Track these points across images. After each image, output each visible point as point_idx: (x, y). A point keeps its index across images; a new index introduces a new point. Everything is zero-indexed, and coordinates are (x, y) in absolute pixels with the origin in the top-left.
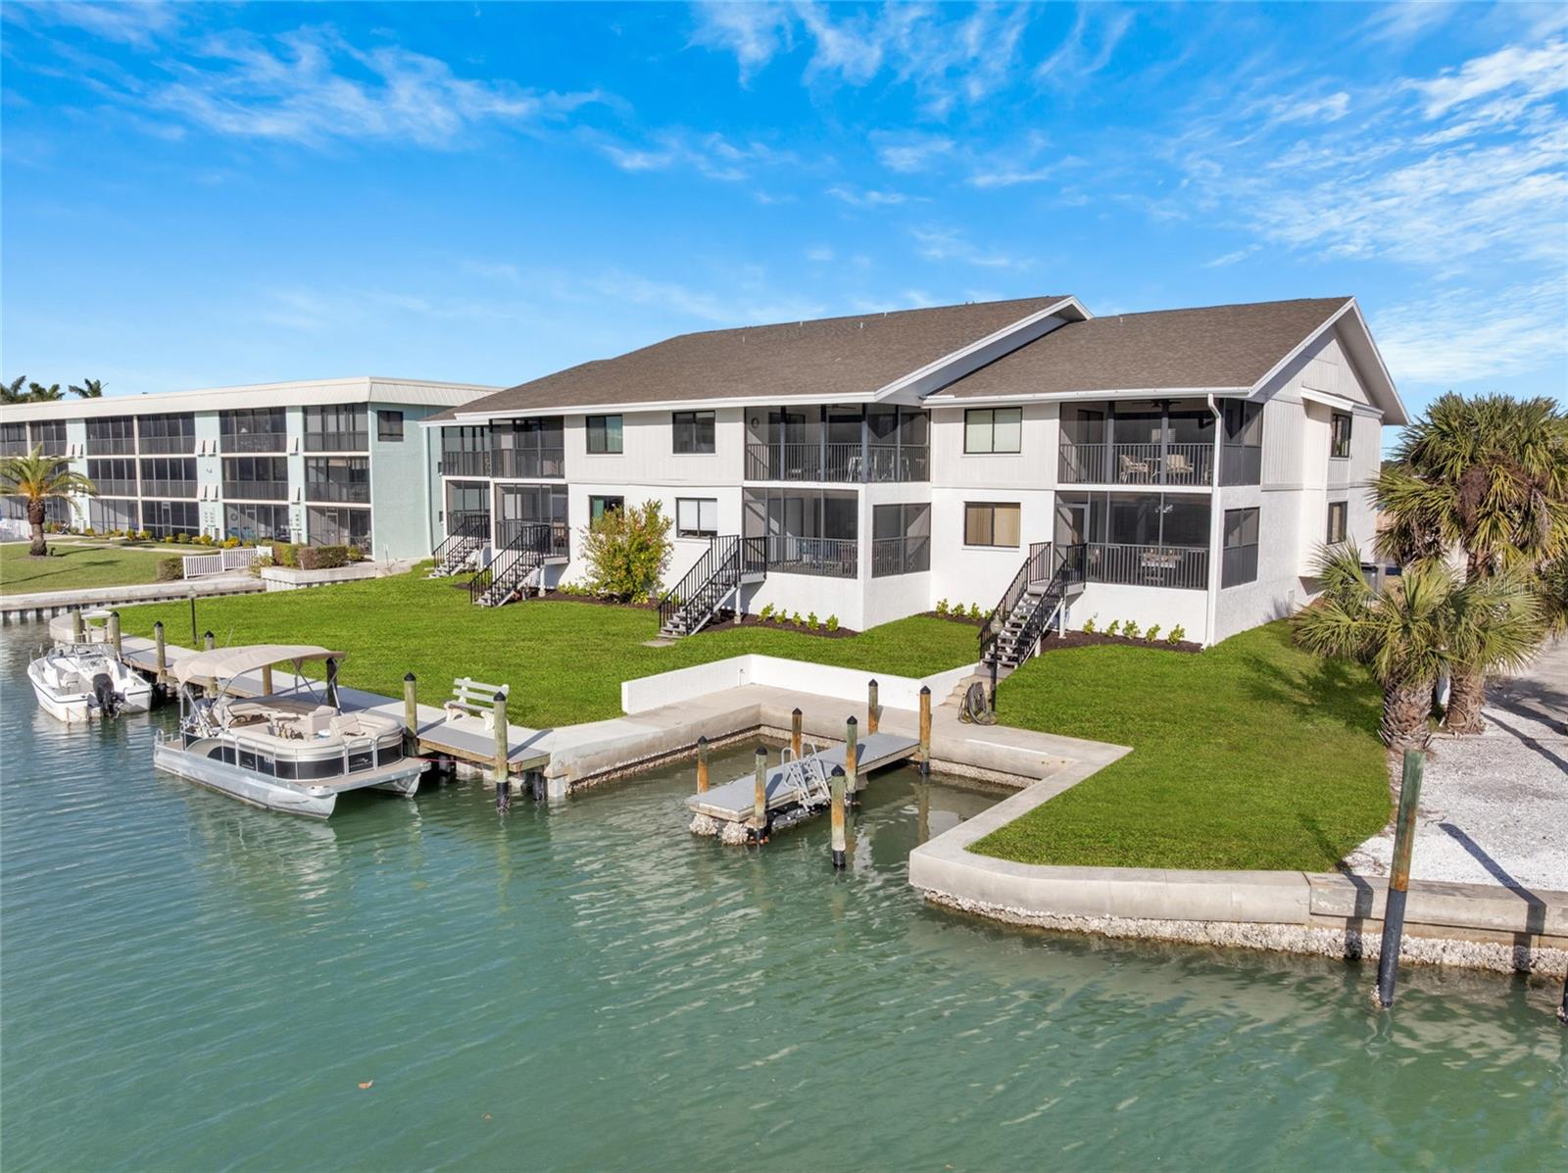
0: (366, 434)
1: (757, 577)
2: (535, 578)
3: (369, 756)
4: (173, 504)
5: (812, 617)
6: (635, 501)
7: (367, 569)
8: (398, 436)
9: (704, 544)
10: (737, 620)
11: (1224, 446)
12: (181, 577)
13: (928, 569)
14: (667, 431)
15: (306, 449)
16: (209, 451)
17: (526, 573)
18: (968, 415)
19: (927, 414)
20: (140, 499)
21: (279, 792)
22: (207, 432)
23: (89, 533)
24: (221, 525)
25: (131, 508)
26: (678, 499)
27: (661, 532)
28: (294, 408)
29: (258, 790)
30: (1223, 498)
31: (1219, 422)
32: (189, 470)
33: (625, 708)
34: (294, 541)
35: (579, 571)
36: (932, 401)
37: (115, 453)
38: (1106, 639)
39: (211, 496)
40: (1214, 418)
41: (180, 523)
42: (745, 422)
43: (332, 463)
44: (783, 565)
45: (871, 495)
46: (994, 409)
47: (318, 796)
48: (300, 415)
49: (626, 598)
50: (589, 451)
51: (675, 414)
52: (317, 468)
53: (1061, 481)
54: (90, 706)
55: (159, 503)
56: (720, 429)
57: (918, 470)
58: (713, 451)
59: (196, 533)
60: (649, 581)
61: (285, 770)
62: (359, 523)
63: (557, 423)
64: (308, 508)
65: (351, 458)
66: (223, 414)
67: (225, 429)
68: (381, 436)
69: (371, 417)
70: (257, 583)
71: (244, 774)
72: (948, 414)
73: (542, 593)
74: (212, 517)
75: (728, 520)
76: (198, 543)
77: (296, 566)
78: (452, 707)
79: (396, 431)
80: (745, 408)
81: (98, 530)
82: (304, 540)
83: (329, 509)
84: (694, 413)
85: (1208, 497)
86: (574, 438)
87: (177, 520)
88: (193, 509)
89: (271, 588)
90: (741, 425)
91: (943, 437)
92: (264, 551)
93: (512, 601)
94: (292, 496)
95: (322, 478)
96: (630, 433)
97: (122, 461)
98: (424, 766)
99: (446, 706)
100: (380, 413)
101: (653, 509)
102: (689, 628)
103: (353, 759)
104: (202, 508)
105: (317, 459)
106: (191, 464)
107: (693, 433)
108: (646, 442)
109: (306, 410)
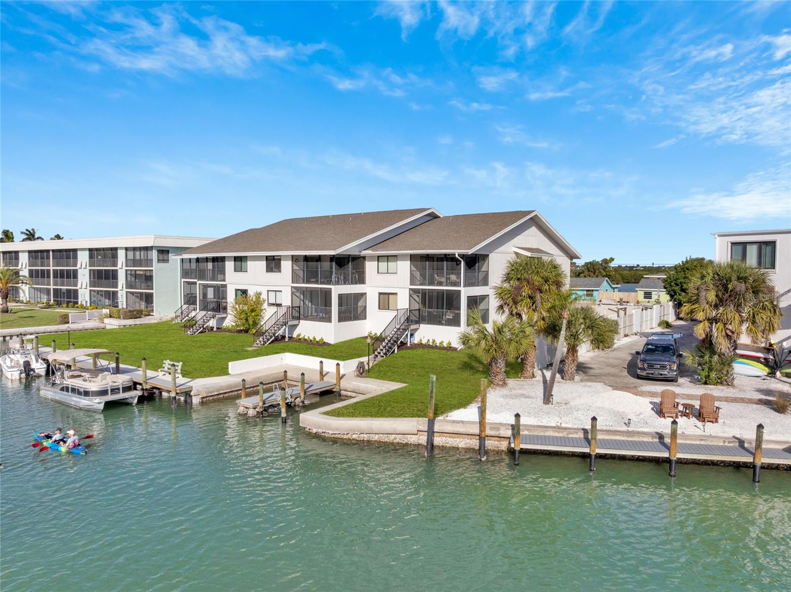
0: (152, 260)
1: (296, 322)
2: (212, 323)
3: (118, 389)
4: (67, 290)
5: (314, 338)
6: (251, 292)
7: (151, 319)
8: (166, 261)
9: (274, 309)
10: (287, 339)
11: (465, 272)
12: (68, 323)
13: (365, 319)
14: (263, 264)
15: (126, 266)
16: (84, 266)
17: (208, 320)
18: (379, 258)
19: (364, 258)
20: (52, 287)
21: (84, 402)
22: (83, 258)
23: (28, 303)
24: (88, 299)
25: (48, 291)
26: (268, 291)
27: (262, 304)
28: (121, 248)
29: (77, 402)
30: (465, 293)
31: (462, 263)
32: (74, 275)
33: (230, 372)
34: (120, 307)
35: (230, 321)
36: (364, 253)
37: (42, 266)
38: (427, 346)
39: (84, 286)
40: (460, 261)
41: (71, 298)
42: (292, 261)
43: (137, 272)
44: (306, 318)
45: (337, 290)
46: (388, 256)
47: (98, 403)
48: (124, 251)
49: (246, 331)
50: (235, 271)
51: (267, 257)
52: (131, 275)
53: (411, 284)
55: (61, 289)
56: (283, 263)
57: (361, 280)
58: (280, 271)
59: (77, 303)
60: (255, 324)
61: (86, 393)
62: (149, 299)
63: (223, 259)
64: (127, 292)
65: (146, 270)
66: (90, 250)
67: (91, 257)
68: (159, 261)
69: (155, 252)
70: (102, 325)
71: (72, 396)
72: (372, 258)
73: (215, 329)
74: (84, 296)
75: (286, 299)
76: (77, 307)
77: (119, 318)
78: (162, 371)
79: (166, 258)
80: (292, 256)
81: (32, 301)
82: (125, 307)
83: (136, 293)
84: (274, 256)
85: (460, 291)
86: (229, 265)
87: (69, 297)
88: (76, 291)
89: (108, 327)
90: (291, 262)
91: (370, 267)
92: (106, 311)
93: (201, 332)
94: (120, 287)
95: (133, 279)
96: (250, 264)
97: (44, 270)
98: (141, 393)
99: (159, 370)
100: (159, 251)
101: (258, 295)
102: (265, 343)
103: (112, 390)
104: (80, 292)
105: (131, 270)
106: (75, 272)
107: (273, 264)
108: (256, 268)
109: (127, 249)
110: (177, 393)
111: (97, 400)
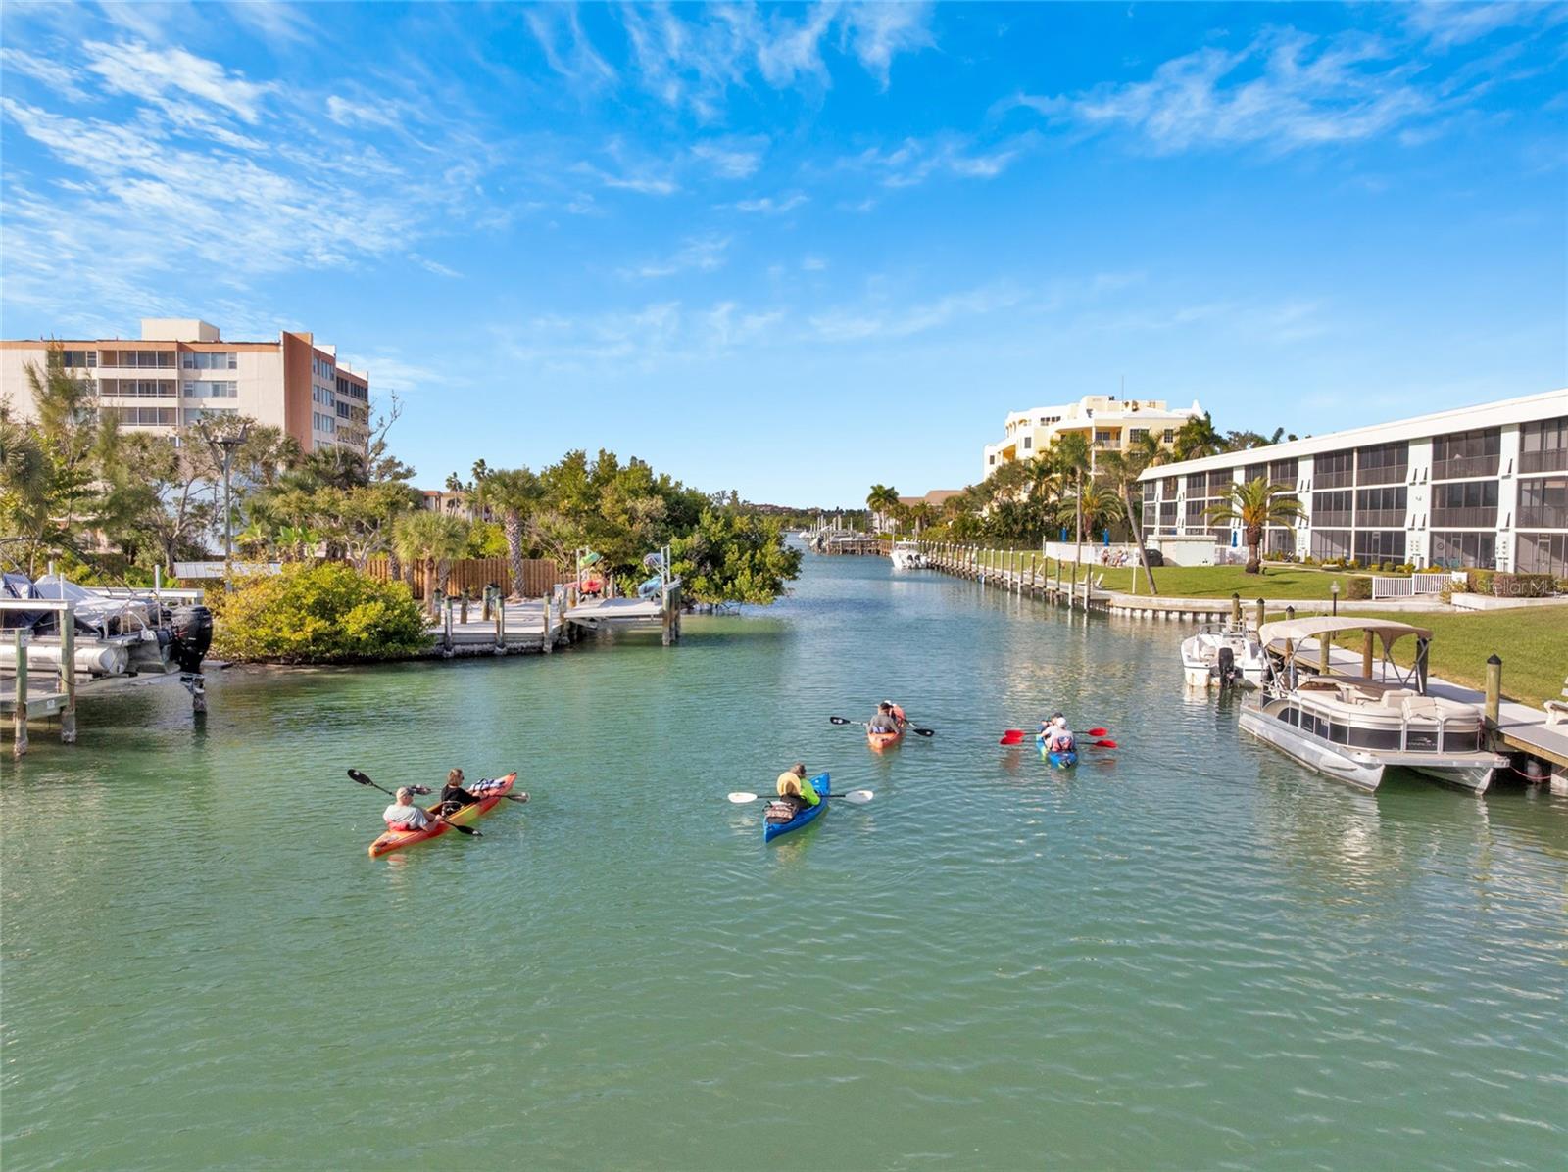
3: (1432, 736)
4: (1383, 533)
12: (1369, 597)
15: (1521, 471)
16: (1421, 477)
20: (1354, 529)
21: (1329, 756)
22: (1421, 458)
23: (1309, 562)
24: (1425, 554)
25: (1346, 538)
28: (1510, 427)
29: (1313, 752)
32: (1399, 500)
34: (1500, 568)
37: (1337, 485)
39: (1419, 524)
41: (1387, 551)
43: (1549, 485)
47: (1365, 765)
48: (1515, 435)
52: (1532, 491)
54: (1212, 675)
55: (1371, 532)
59: (1402, 562)
61: (1338, 733)
64: (1518, 535)
66: (1437, 440)
67: (1437, 456)
70: (1447, 608)
71: (1302, 737)
74: (1418, 545)
76: (1402, 571)
77: (1491, 593)
81: (1316, 559)
82: (1511, 570)
83: (1542, 536)
87: (1386, 548)
88: (1401, 537)
92: (1459, 577)
94: (1501, 522)
95: (1536, 502)
97: (1340, 493)
98: (1502, 762)
103: (1412, 736)
104: (1410, 537)
105: (1532, 480)
106: (1402, 493)
109: (1524, 428)
111: (1365, 755)
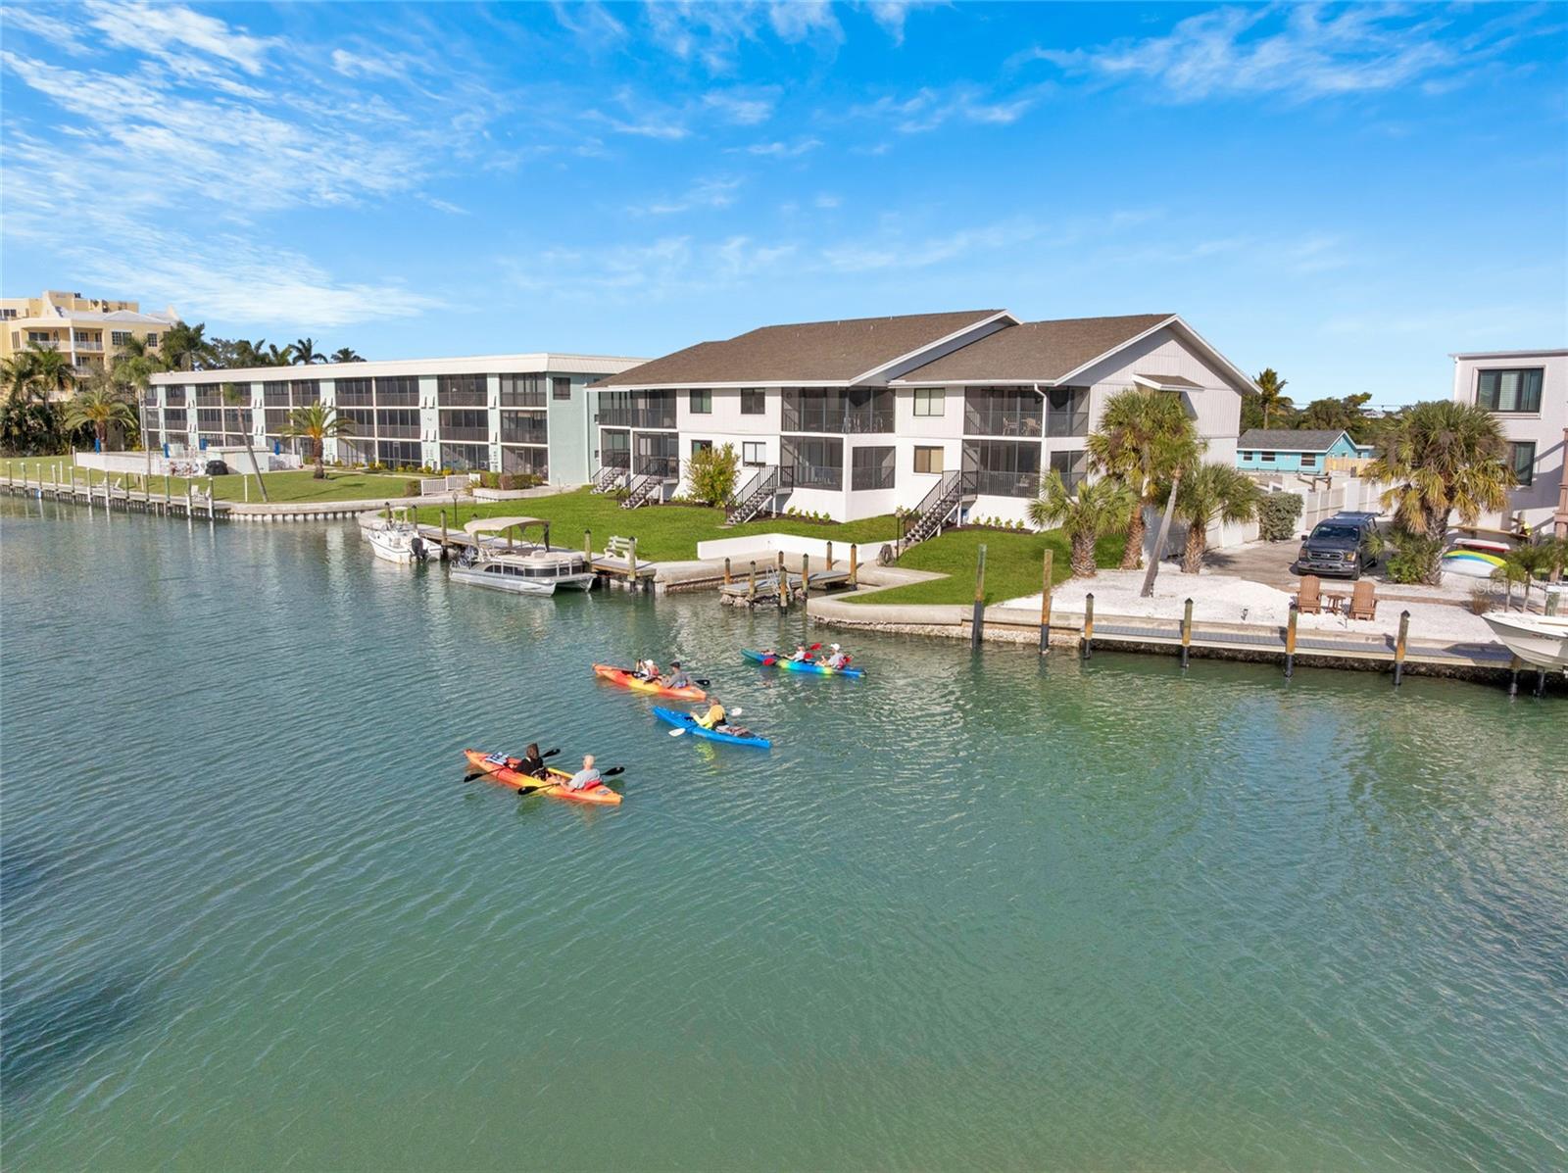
0: (545, 394)
1: (787, 490)
2: (657, 492)
3: (568, 569)
4: (401, 443)
5: (816, 514)
6: (718, 444)
7: (545, 491)
8: (566, 396)
9: (756, 470)
10: (774, 516)
11: (1049, 414)
12: (420, 494)
13: (893, 487)
14: (737, 400)
15: (502, 405)
16: (430, 404)
17: (652, 488)
18: (916, 392)
19: (893, 391)
20: (376, 439)
21: (525, 584)
22: (428, 391)
23: (338, 465)
24: (437, 458)
25: (368, 447)
26: (744, 443)
27: (734, 463)
28: (493, 375)
29: (513, 584)
30: (1047, 446)
31: (1045, 400)
32: (414, 419)
33: (699, 556)
34: (492, 470)
35: (684, 489)
36: (894, 383)
37: (358, 405)
38: (987, 528)
39: (431, 437)
40: (1042, 397)
41: (410, 456)
42: (782, 396)
43: (520, 415)
44: (802, 485)
45: (851, 441)
46: (930, 389)
47: (547, 586)
48: (497, 380)
49: (711, 504)
50: (692, 411)
51: (742, 390)
52: (509, 419)
53: (965, 433)
54: (411, 556)
55: (391, 442)
56: (768, 400)
57: (888, 427)
58: (763, 413)
59: (420, 465)
60: (725, 493)
61: (529, 573)
62: (539, 458)
63: (673, 393)
64: (503, 447)
65: (534, 411)
66: (441, 378)
67: (441, 389)
68: (556, 396)
69: (549, 382)
70: (471, 499)
71: (505, 578)
72: (904, 392)
73: (661, 502)
74: (431, 452)
75: (772, 455)
76: (422, 472)
77: (497, 487)
78: (608, 552)
79: (565, 392)
80: (783, 388)
81: (344, 463)
82: (500, 470)
83: (518, 448)
84: (753, 389)
85: (1040, 443)
86: (683, 403)
87: (405, 455)
88: (418, 446)
89: (480, 501)
90: (780, 398)
91: (902, 406)
92: (474, 477)
93: (642, 505)
94: (492, 438)
95: (513, 426)
96: (715, 400)
97: (363, 411)
98: (595, 576)
99: (605, 552)
100: (554, 380)
101: (729, 448)
102: (743, 519)
103: (561, 570)
104: (424, 447)
105: (509, 411)
106: (416, 415)
107: (752, 402)
108: (726, 407)
109: (502, 376)
110: (637, 578)
111: (547, 580)
